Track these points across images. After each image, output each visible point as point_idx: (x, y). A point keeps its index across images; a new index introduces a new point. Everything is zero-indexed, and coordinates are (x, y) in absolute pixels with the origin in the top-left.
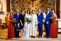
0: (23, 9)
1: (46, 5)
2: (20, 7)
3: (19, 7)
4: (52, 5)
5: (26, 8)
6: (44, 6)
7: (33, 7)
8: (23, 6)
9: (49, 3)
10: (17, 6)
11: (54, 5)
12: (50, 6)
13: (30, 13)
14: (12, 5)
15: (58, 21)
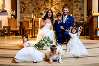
0: (37, 9)
1: (71, 2)
2: (33, 5)
3: (31, 5)
4: (79, 2)
5: (42, 8)
6: (68, 5)
7: (52, 5)
8: (37, 4)
10: (29, 3)
11: (83, 2)
12: (77, 3)
14: (20, 2)
15: (97, 16)
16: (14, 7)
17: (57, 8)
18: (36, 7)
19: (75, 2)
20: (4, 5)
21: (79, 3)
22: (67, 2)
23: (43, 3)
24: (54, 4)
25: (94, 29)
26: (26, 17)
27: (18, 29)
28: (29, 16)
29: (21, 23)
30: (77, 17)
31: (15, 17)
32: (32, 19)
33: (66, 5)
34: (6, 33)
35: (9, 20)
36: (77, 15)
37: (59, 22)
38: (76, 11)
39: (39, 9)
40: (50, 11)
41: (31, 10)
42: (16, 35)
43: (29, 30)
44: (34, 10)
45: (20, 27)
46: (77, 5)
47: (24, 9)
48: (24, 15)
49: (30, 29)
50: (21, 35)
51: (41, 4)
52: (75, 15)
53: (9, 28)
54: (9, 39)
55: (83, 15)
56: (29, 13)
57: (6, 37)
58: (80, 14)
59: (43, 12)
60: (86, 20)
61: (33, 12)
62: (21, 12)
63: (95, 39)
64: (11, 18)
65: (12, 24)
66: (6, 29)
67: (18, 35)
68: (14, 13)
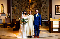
0: (22, 12)
1: (40, 8)
2: (19, 10)
9: (43, 7)
12: (43, 9)
13: (26, 13)
17: (33, 11)
19: (42, 8)
20: (4, 11)
35: (6, 19)
36: (43, 15)
58: (45, 15)
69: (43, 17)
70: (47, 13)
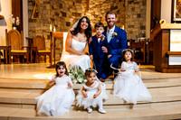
0: (61, 15)
1: (122, 3)
2: (53, 8)
3: (48, 7)
4: (138, 3)
5: (68, 14)
6: (116, 7)
7: (87, 9)
8: (61, 6)
10: (44, 3)
11: (144, 4)
12: (132, 5)
15: (169, 30)
16: (17, 9)
17: (97, 14)
18: (58, 11)
19: (130, 3)
21: (136, 6)
22: (114, 2)
23: (71, 3)
24: (91, 6)
25: (163, 54)
26: (40, 29)
27: (25, 51)
28: (45, 28)
29: (30, 41)
30: (134, 30)
31: (20, 28)
32: (51, 33)
33: (113, 8)
34: (2, 57)
35: (8, 35)
36: (133, 26)
37: (99, 39)
38: (131, 19)
39: (64, 14)
40: (85, 20)
41: (49, 16)
42: (21, 62)
43: (45, 54)
44: (55, 17)
45: (29, 48)
46: (133, 9)
47: (37, 15)
48: (35, 25)
49: (48, 51)
50: (30, 62)
51: (67, 6)
52: (129, 27)
53: (8, 49)
54: (9, 69)
55: (143, 28)
56: (45, 22)
57: (3, 65)
58: (138, 26)
59: (71, 20)
60: (148, 36)
61: (53, 20)
62: (30, 20)
63: (164, 70)
64: (12, 32)
65: (14, 43)
66: (2, 51)
67: (25, 61)
68: (18, 21)
69: (131, 32)
70: (145, 18)
